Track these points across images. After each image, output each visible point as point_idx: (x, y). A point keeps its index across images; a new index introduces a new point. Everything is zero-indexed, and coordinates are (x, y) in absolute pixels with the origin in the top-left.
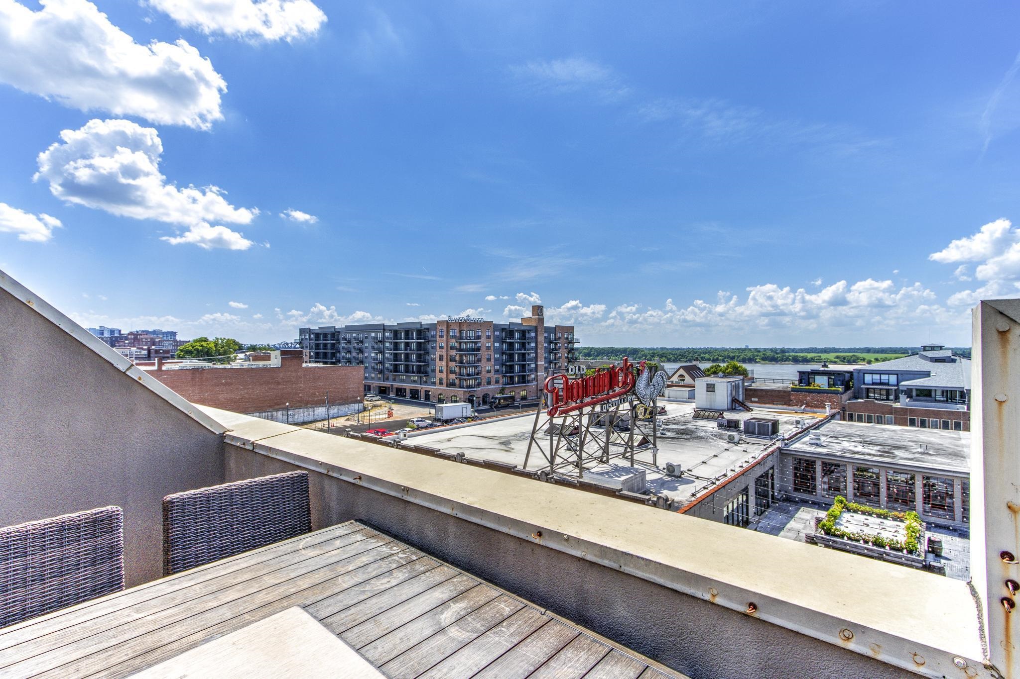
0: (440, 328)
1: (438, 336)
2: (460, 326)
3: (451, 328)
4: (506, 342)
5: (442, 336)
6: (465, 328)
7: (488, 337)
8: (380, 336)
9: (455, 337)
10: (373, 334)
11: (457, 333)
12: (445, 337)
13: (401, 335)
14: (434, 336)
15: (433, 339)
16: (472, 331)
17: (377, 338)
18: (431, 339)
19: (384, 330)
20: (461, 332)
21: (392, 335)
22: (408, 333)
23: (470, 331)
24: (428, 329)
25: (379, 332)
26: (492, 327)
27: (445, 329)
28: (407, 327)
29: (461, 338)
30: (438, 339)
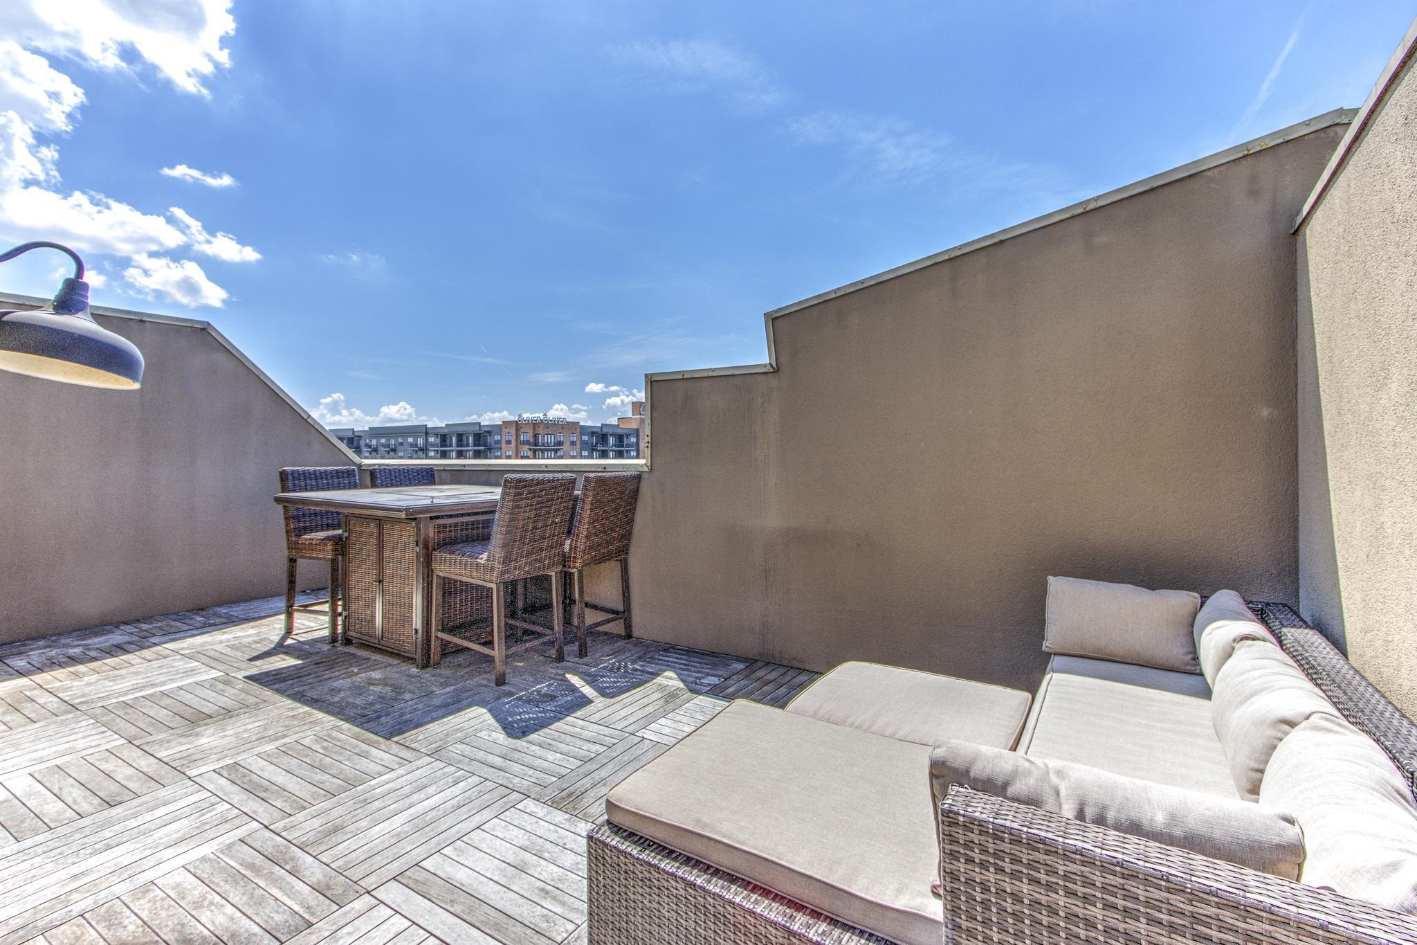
0: (507, 430)
1: (504, 442)
2: (534, 428)
3: (522, 430)
4: (597, 450)
5: (509, 442)
6: (541, 431)
7: (573, 443)
8: (420, 441)
9: (528, 443)
10: (411, 440)
11: (530, 437)
12: (514, 443)
13: (451, 441)
14: (498, 442)
15: (497, 446)
16: (551, 434)
17: (416, 445)
18: (493, 445)
19: (427, 433)
20: (535, 436)
21: (438, 441)
22: (460, 437)
23: (548, 434)
24: (489, 432)
25: (420, 436)
26: (578, 430)
27: (513, 432)
28: (460, 430)
29: (536, 444)
30: (504, 445)
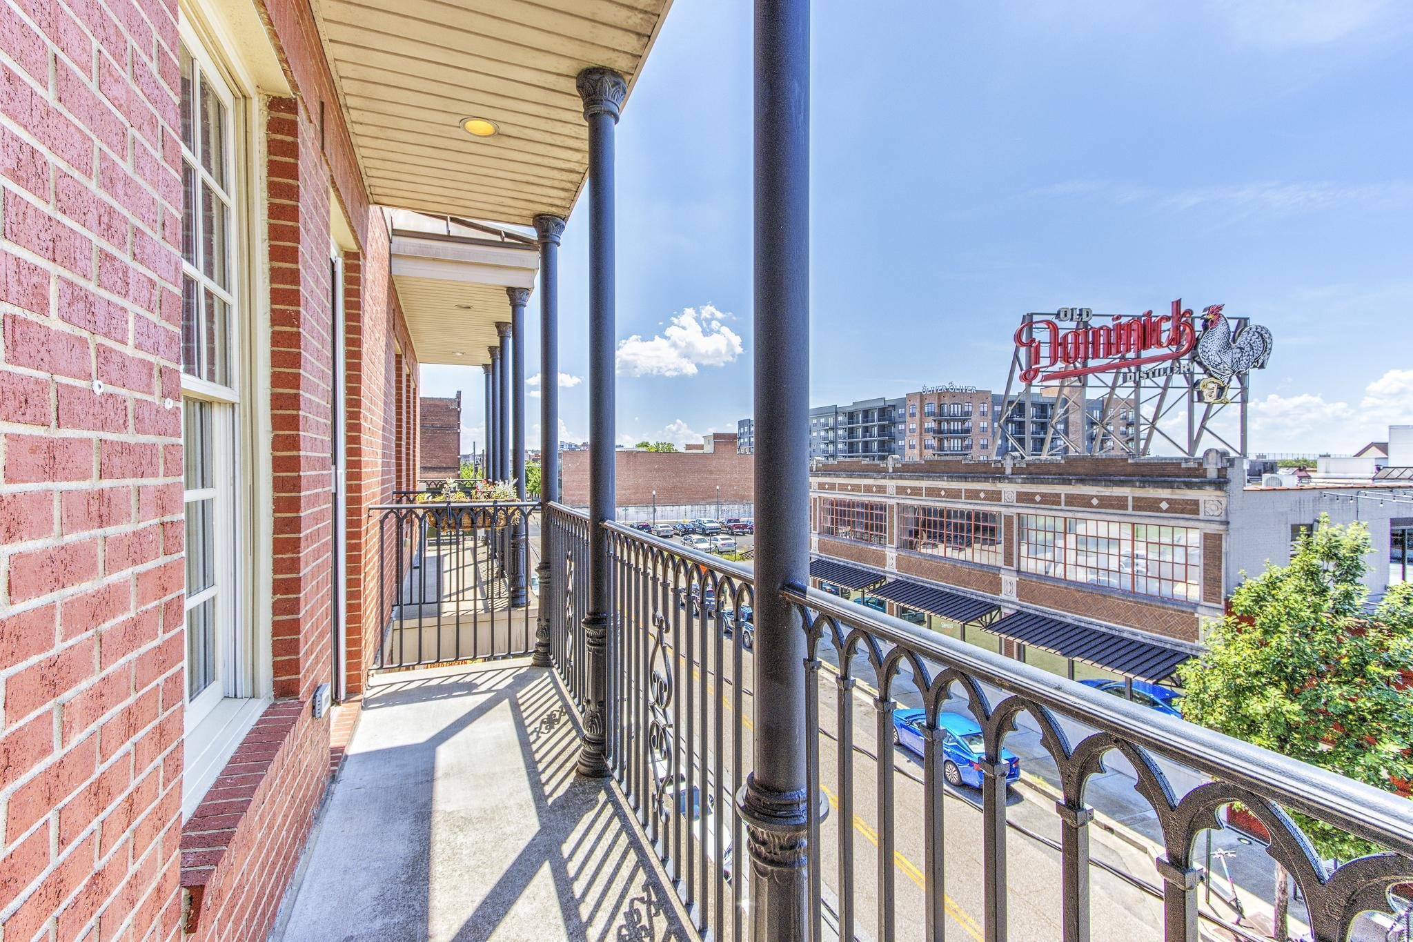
0: (911, 403)
1: (908, 415)
2: (939, 399)
3: (927, 402)
4: (1013, 422)
5: (913, 415)
6: (946, 400)
7: (983, 414)
8: (831, 421)
9: (933, 414)
10: (823, 420)
11: (935, 408)
12: (918, 415)
13: (858, 418)
14: (903, 416)
15: (901, 420)
16: (958, 404)
17: (827, 425)
18: (898, 419)
19: (836, 413)
20: (941, 407)
21: (846, 419)
22: (866, 413)
23: (954, 404)
24: (894, 406)
25: (831, 416)
26: (990, 399)
27: (918, 404)
28: (866, 406)
29: (941, 414)
30: (908, 418)
